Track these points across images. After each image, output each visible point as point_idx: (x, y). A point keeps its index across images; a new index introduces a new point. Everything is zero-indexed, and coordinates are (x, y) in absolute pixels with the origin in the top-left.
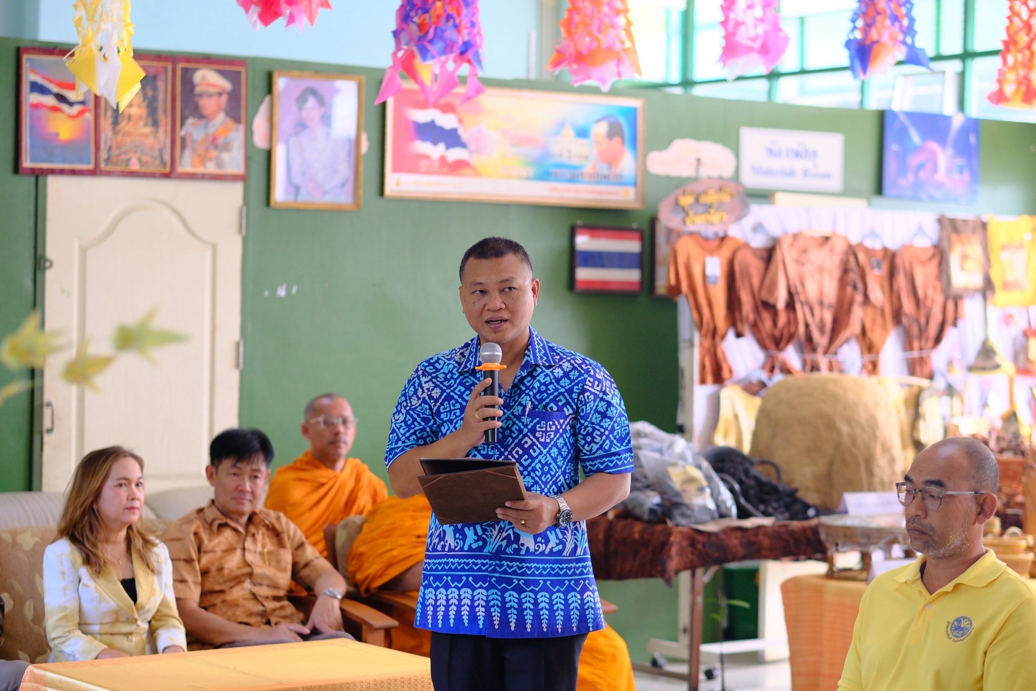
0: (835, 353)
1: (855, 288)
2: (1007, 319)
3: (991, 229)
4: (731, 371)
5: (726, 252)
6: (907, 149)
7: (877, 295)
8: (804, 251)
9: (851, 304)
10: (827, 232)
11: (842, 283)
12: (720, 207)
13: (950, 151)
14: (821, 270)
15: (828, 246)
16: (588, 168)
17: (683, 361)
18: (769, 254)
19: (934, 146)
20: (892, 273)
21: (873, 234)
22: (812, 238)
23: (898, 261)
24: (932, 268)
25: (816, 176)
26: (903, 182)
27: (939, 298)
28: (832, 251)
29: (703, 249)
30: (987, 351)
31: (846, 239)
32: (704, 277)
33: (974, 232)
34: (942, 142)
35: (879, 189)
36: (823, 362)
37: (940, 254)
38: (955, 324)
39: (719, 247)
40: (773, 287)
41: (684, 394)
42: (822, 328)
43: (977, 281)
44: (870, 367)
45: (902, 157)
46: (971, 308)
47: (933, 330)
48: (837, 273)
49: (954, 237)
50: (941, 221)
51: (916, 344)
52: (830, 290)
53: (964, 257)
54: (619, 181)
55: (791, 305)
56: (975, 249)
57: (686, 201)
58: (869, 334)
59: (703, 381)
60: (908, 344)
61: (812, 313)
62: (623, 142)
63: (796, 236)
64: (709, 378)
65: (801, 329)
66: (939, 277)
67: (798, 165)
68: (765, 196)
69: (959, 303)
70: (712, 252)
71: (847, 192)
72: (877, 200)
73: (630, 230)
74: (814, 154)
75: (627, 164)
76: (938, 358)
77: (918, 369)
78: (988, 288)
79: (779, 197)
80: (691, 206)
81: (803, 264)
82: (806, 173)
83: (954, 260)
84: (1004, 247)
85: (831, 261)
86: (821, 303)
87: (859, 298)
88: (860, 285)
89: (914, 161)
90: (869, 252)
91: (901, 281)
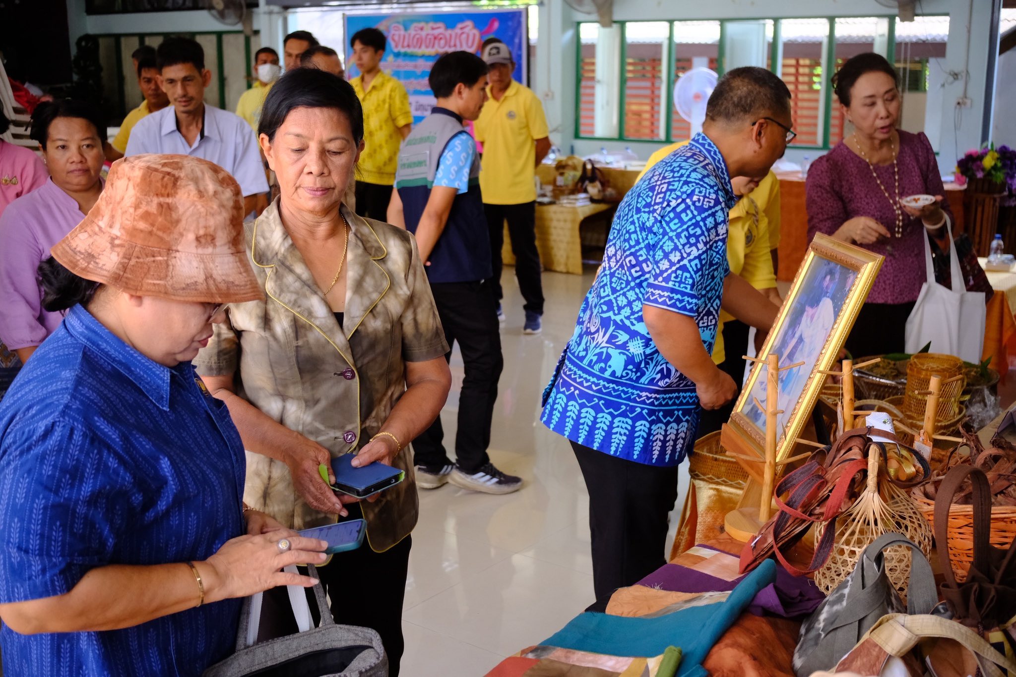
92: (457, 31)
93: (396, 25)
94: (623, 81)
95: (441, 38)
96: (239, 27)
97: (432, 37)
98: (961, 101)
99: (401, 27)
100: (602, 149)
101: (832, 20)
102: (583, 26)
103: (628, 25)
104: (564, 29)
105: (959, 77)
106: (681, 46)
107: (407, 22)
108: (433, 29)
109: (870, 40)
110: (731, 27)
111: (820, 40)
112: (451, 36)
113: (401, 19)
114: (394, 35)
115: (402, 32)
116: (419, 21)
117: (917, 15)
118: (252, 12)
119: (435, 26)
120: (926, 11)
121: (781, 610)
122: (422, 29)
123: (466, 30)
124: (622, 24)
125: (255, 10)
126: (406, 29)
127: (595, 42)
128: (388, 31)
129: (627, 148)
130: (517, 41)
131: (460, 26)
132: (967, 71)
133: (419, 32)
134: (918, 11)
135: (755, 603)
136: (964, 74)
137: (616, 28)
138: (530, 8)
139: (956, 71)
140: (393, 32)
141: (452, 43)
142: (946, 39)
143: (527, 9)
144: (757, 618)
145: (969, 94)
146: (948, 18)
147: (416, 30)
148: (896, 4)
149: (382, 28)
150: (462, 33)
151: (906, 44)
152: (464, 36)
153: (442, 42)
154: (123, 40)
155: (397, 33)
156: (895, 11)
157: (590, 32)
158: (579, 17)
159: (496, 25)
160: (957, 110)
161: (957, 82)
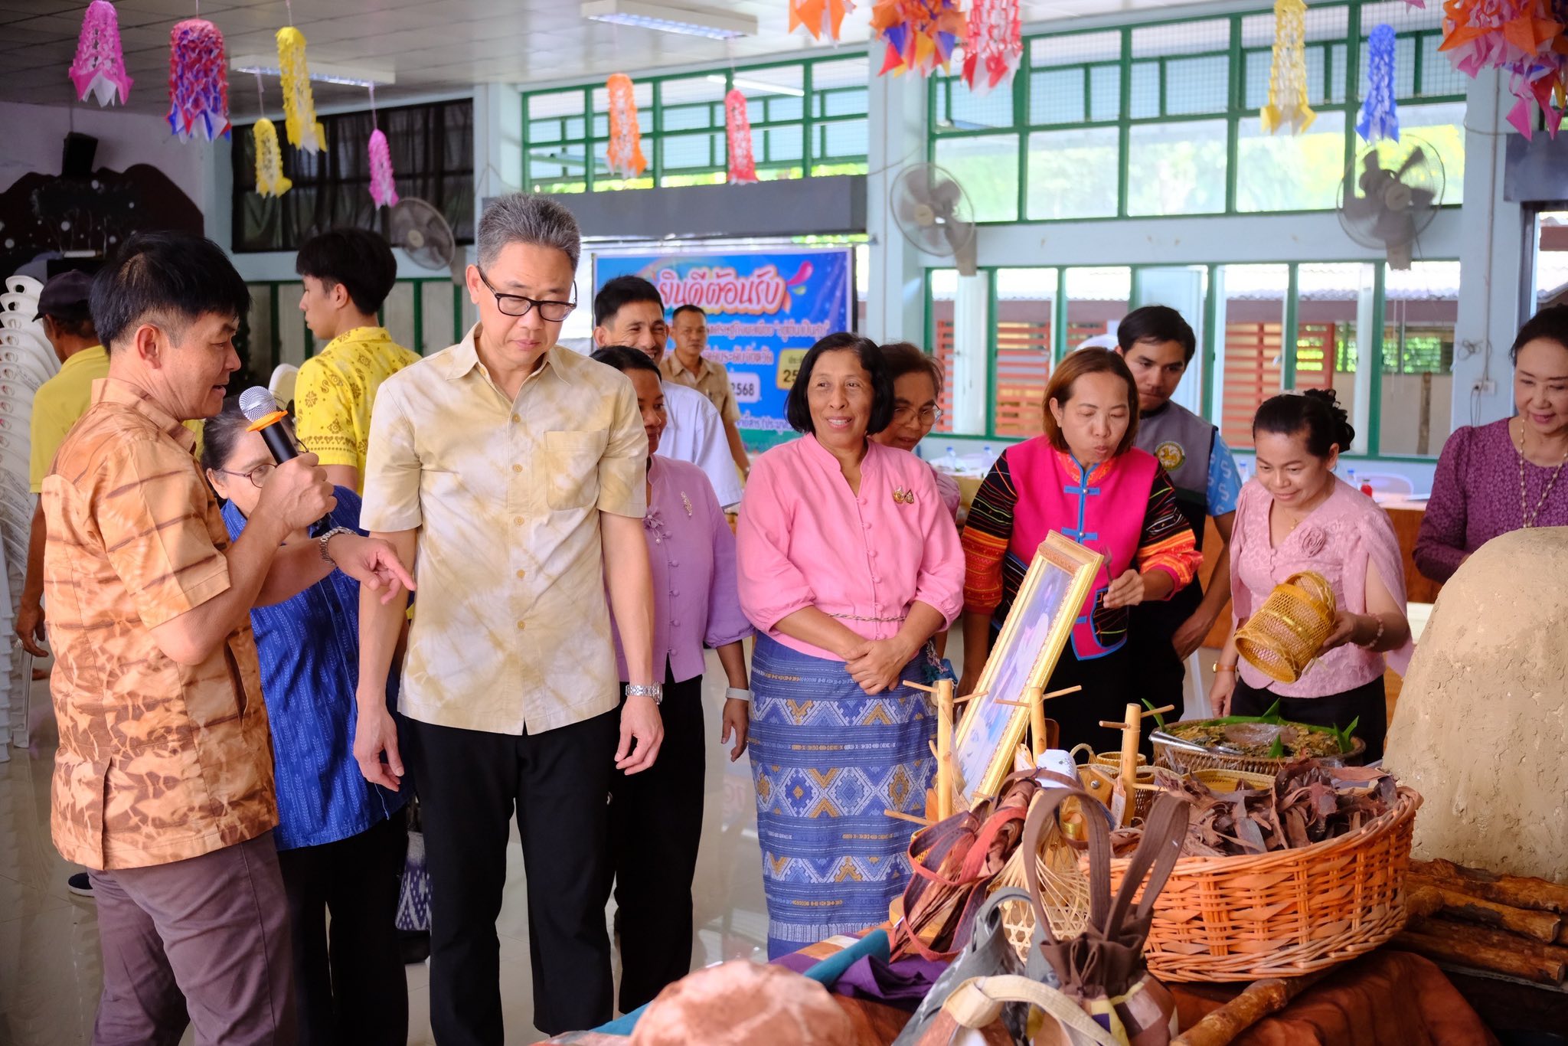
92: (754, 279)
93: (668, 270)
94: (992, 353)
95: (730, 290)
96: (445, 272)
97: (717, 288)
98: (1480, 384)
99: (675, 274)
100: (949, 449)
101: (1293, 266)
102: (936, 275)
103: (1000, 273)
104: (906, 278)
105: (1477, 349)
106: (1074, 303)
107: (682, 267)
108: (718, 276)
109: (1351, 296)
110: (1145, 275)
111: (1277, 296)
112: (743, 286)
113: (674, 263)
114: (664, 284)
115: (676, 281)
116: (699, 266)
117: (1414, 260)
118: (465, 251)
119: (722, 272)
120: (1425, 254)
121: (875, 989)
122: (703, 277)
123: (766, 278)
124: (991, 271)
125: (469, 248)
126: (681, 277)
127: (952, 298)
128: (656, 276)
129: (987, 449)
130: (838, 294)
131: (757, 272)
132: (1488, 343)
133: (699, 280)
134: (1416, 255)
135: (844, 978)
136: (1483, 346)
137: (981, 276)
138: (859, 249)
139: (1472, 341)
140: (662, 280)
141: (746, 297)
142: (1457, 294)
143: (854, 250)
144: (846, 998)
145: (1492, 375)
146: (1456, 266)
147: (694, 278)
148: (1383, 243)
149: (646, 275)
150: (761, 282)
151: (1400, 302)
152: (763, 287)
153: (731, 295)
154: (282, 289)
155: (668, 282)
156: (1382, 254)
157: (947, 283)
158: (929, 261)
159: (809, 271)
160: (1475, 399)
161: (1473, 357)
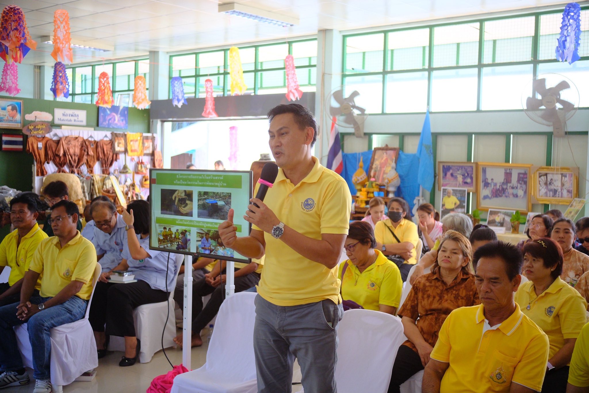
0: (79, 168)
1: (85, 151)
2: (132, 159)
3: (128, 136)
4: (46, 173)
5: (44, 141)
6: (105, 115)
7: (91, 153)
8: (69, 141)
9: (83, 155)
10: (77, 135)
11: (81, 149)
12: (42, 129)
13: (119, 116)
14: (75, 146)
15: (77, 140)
16: (6, 118)
17: (33, 170)
18: (58, 142)
19: (114, 114)
20: (97, 147)
21: (91, 137)
22: (72, 138)
23: (99, 144)
24: (109, 146)
25: (78, 121)
26: (104, 123)
27: (111, 154)
28: (78, 141)
29: (37, 140)
30: (125, 167)
31: (83, 138)
32: (38, 147)
33: (122, 137)
34: (117, 113)
35: (98, 125)
36: (76, 170)
37: (112, 143)
38: (116, 160)
39: (42, 140)
40: (59, 150)
41: (33, 178)
42: (75, 161)
43: (123, 149)
44: (90, 171)
45: (104, 117)
46: (122, 156)
47: (109, 162)
48: (80, 147)
49: (116, 138)
50: (112, 134)
51: (104, 166)
52: (78, 151)
53: (119, 143)
54: (16, 122)
55: (65, 154)
56: (122, 141)
57: (31, 127)
58: (89, 163)
59: (38, 175)
60: (102, 166)
61: (72, 158)
62: (17, 111)
63: (66, 137)
64: (40, 174)
65: (68, 161)
66: (111, 148)
67: (73, 118)
68: (59, 126)
69: (118, 155)
70: (40, 141)
71: (88, 125)
72: (97, 128)
73: (20, 135)
74: (78, 116)
75: (18, 117)
76: (112, 169)
77: (105, 172)
78: (126, 151)
79: (63, 127)
80: (33, 129)
81: (69, 145)
82: (75, 121)
83: (116, 144)
84: (131, 141)
85: (78, 144)
86: (75, 155)
87: (86, 153)
88: (86, 150)
89: (108, 118)
90: (90, 142)
91: (99, 149)
